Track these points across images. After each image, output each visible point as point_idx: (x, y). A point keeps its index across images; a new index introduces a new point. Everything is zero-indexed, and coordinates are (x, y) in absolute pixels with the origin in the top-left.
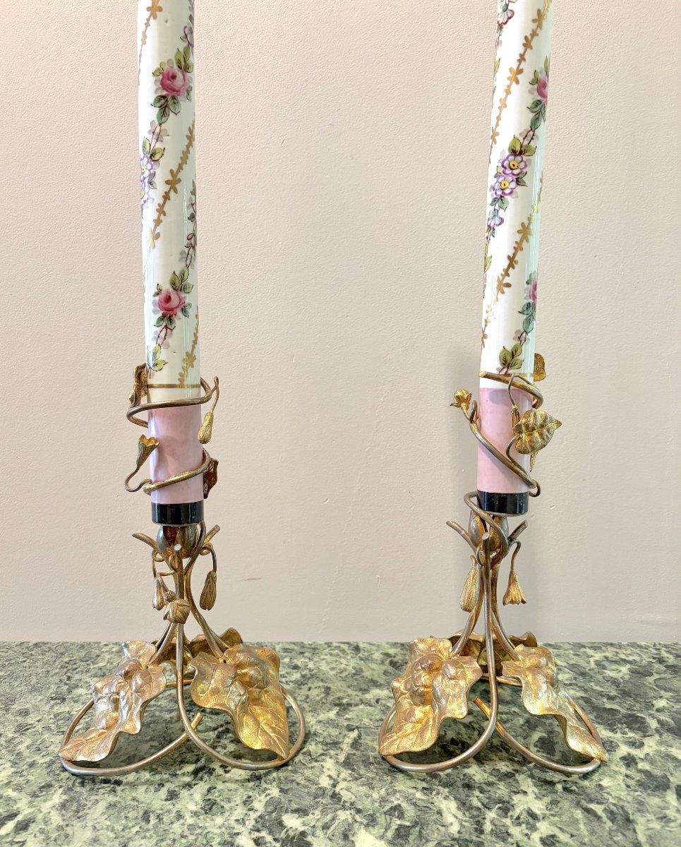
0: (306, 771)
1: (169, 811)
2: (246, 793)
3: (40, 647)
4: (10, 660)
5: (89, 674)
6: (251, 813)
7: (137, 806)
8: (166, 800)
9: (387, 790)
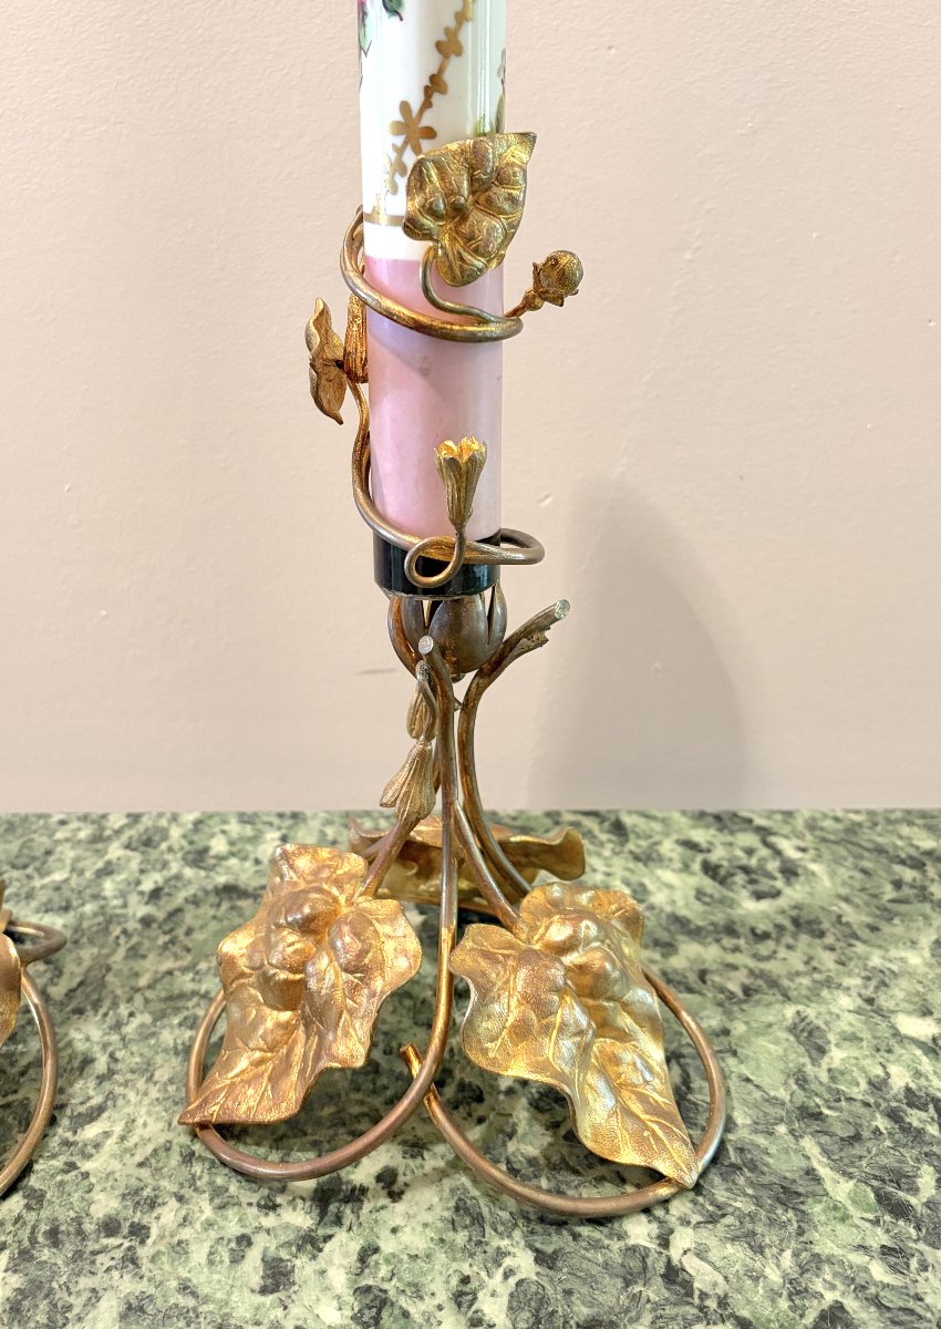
8: (264, 1291)
9: (796, 1255)
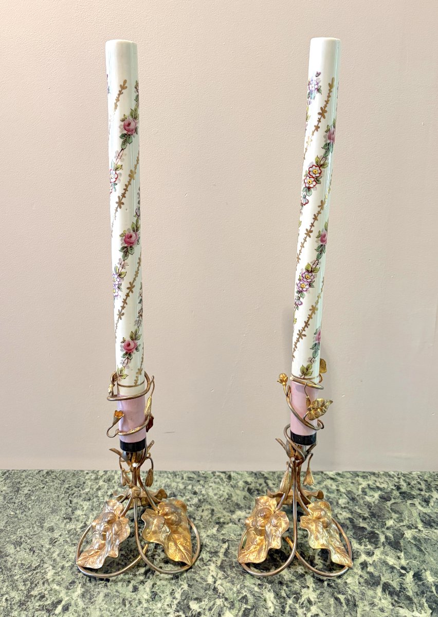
0: (201, 572)
1: (135, 599)
2: (171, 587)
4: (36, 486)
5: (81, 498)
6: (174, 600)
7: (118, 595)
8: (133, 592)
9: (241, 585)
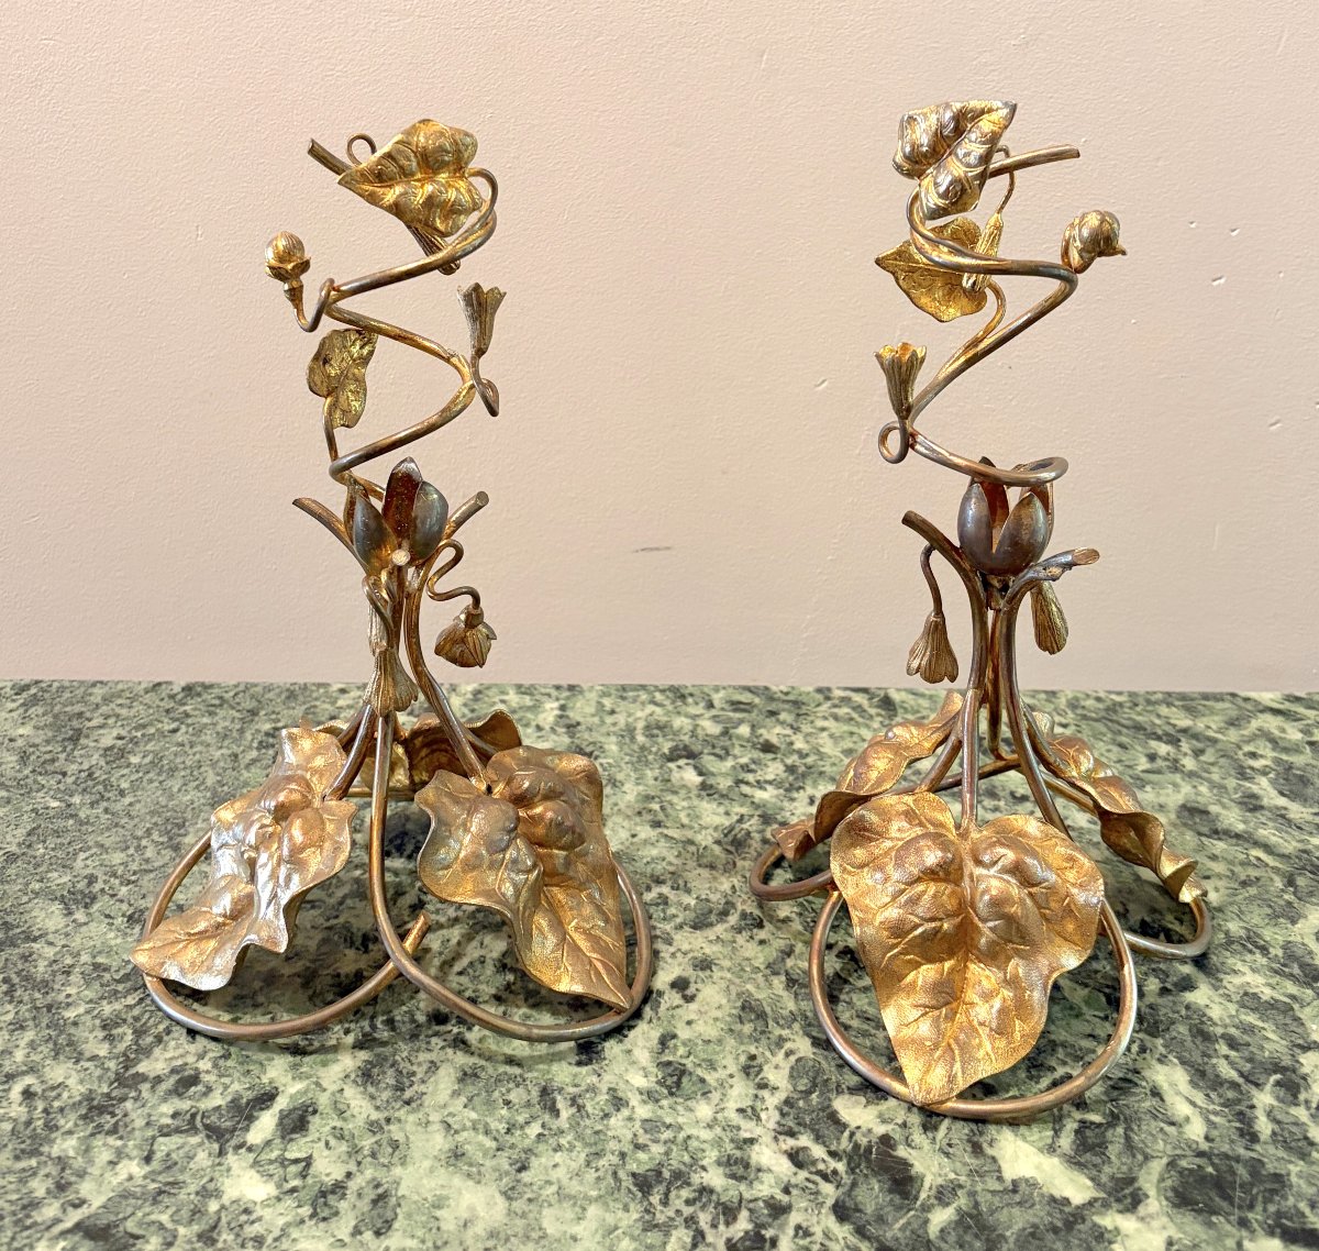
0: (855, 997)
1: (592, 1089)
2: (743, 1048)
3: (199, 695)
4: (144, 726)
6: (765, 1093)
7: (521, 1076)
